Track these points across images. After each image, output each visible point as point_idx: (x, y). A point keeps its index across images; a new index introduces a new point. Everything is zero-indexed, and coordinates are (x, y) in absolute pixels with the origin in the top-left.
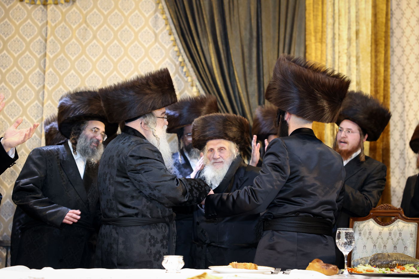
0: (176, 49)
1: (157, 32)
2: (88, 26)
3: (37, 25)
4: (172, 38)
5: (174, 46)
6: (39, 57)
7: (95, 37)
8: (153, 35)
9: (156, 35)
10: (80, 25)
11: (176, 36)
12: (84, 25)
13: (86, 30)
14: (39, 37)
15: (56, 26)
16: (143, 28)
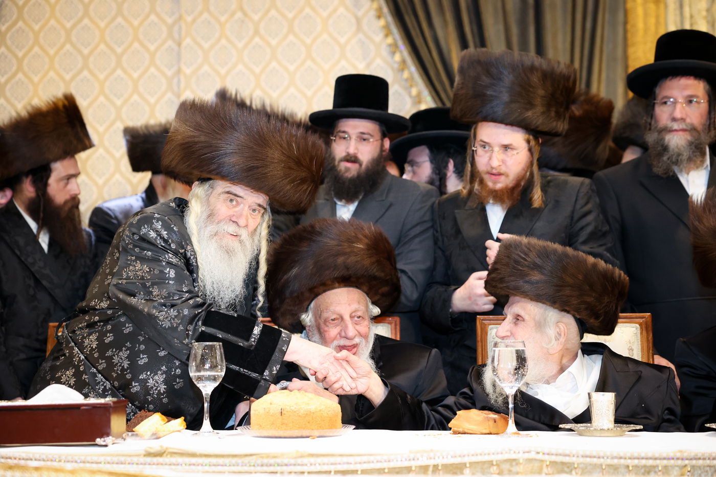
0: (390, 40)
1: (360, 14)
2: (245, 14)
3: (164, 22)
4: (382, 22)
5: (387, 36)
6: (170, 73)
7: (257, 32)
8: (354, 21)
9: (358, 20)
10: (233, 14)
11: (390, 19)
12: (239, 15)
13: (243, 21)
14: (170, 43)
15: (194, 21)
16: (335, 11)
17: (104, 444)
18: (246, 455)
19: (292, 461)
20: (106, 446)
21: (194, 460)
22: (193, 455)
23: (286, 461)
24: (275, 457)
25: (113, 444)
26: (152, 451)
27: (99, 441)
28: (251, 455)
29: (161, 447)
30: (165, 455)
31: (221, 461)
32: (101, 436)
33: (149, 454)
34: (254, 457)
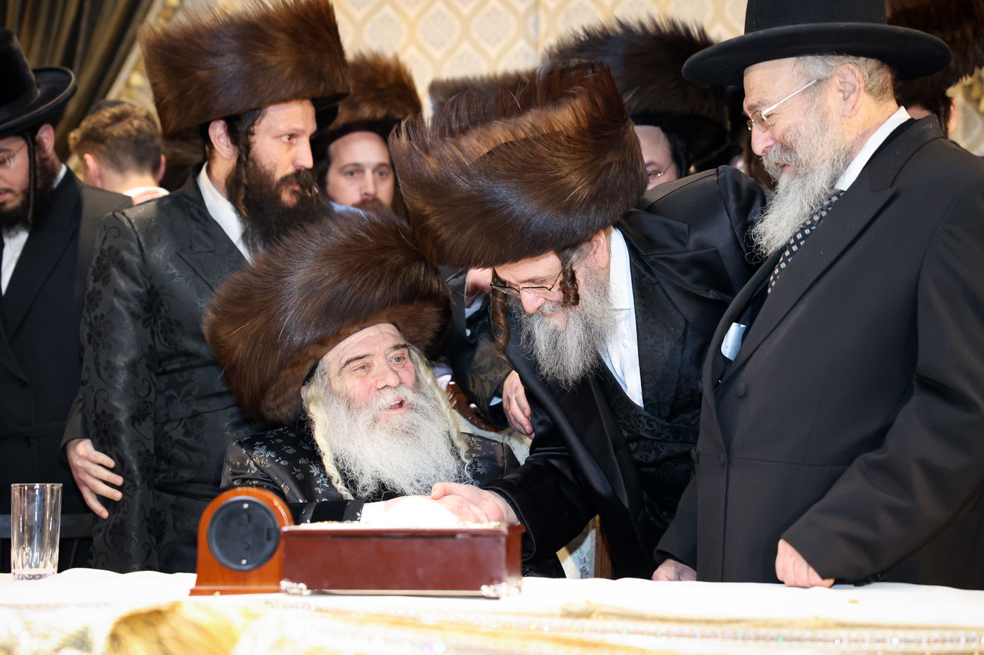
17: (493, 595)
18: (729, 622)
19: (808, 634)
20: (497, 598)
21: (642, 626)
22: (641, 618)
23: (796, 633)
24: (779, 626)
25: (508, 595)
26: (573, 609)
27: (485, 590)
28: (738, 621)
29: (588, 602)
30: (594, 616)
31: (686, 629)
32: (490, 582)
33: (569, 614)
34: (743, 625)
